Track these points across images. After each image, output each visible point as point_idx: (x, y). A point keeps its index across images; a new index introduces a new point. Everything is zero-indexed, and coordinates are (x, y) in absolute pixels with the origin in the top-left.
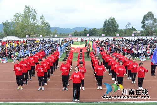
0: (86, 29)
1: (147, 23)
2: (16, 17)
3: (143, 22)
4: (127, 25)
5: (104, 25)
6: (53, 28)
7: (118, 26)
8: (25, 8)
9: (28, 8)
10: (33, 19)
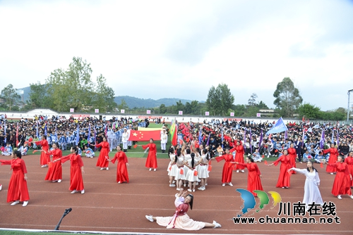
1: (283, 97)
2: (56, 76)
3: (276, 94)
4: (252, 98)
5: (209, 97)
6: (119, 97)
7: (233, 99)
8: (73, 61)
9: (77, 61)
10: (84, 81)
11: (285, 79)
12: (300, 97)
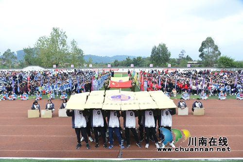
0: (129, 57)
1: (206, 52)
2: (41, 41)
3: (201, 50)
4: (181, 54)
5: (152, 53)
6: (87, 56)
7: (170, 55)
8: (53, 30)
10: (62, 45)
11: (208, 38)
12: (219, 52)
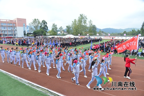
0: (134, 29)
8: (80, 16)
9: (81, 15)
10: (84, 23)
